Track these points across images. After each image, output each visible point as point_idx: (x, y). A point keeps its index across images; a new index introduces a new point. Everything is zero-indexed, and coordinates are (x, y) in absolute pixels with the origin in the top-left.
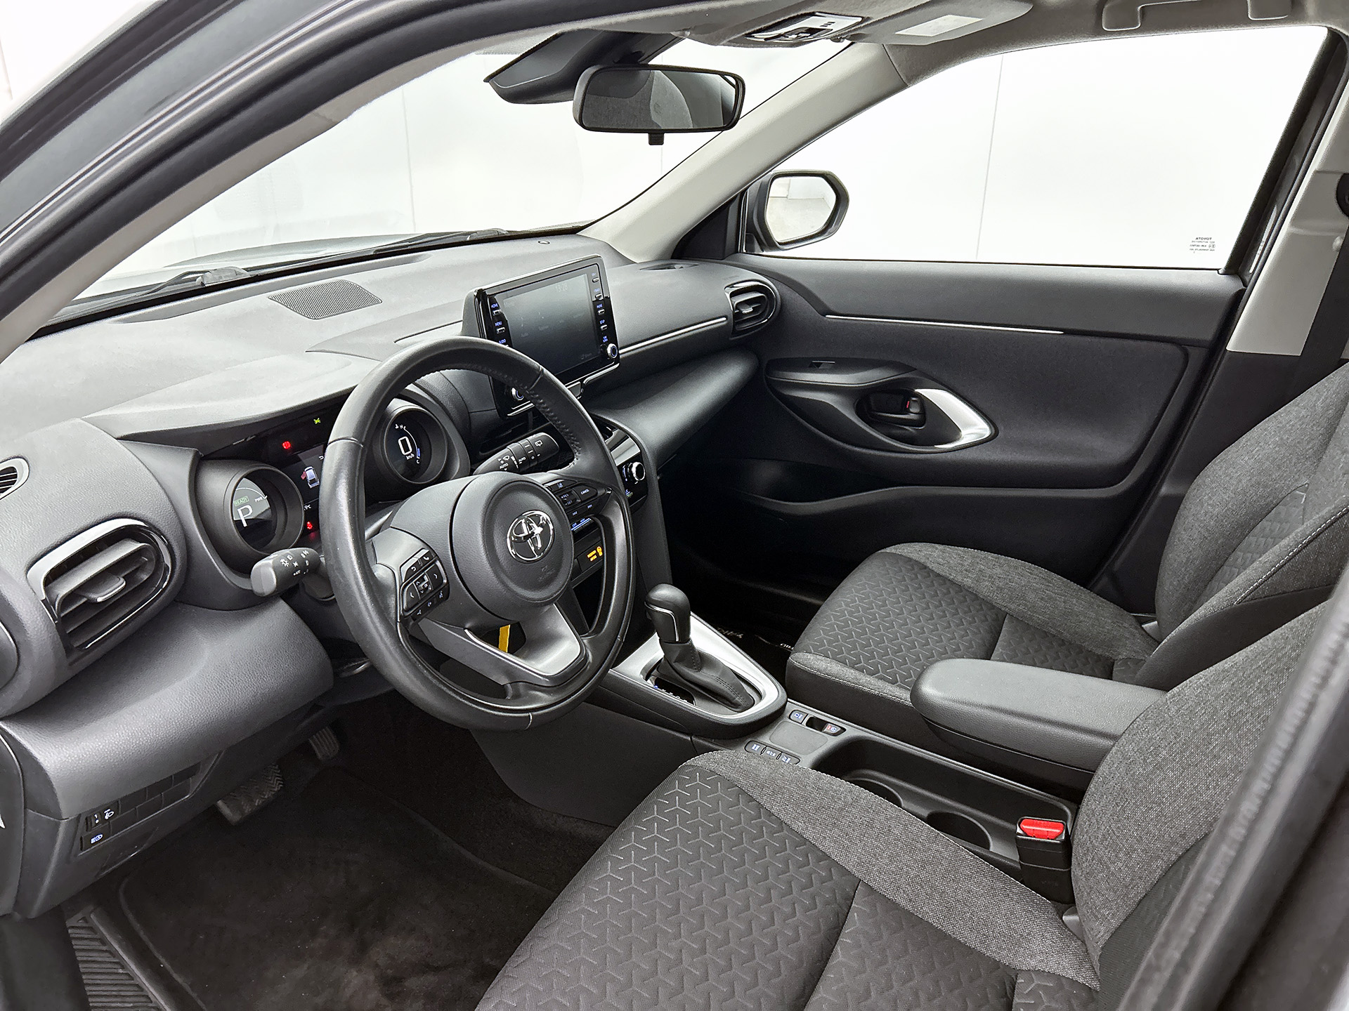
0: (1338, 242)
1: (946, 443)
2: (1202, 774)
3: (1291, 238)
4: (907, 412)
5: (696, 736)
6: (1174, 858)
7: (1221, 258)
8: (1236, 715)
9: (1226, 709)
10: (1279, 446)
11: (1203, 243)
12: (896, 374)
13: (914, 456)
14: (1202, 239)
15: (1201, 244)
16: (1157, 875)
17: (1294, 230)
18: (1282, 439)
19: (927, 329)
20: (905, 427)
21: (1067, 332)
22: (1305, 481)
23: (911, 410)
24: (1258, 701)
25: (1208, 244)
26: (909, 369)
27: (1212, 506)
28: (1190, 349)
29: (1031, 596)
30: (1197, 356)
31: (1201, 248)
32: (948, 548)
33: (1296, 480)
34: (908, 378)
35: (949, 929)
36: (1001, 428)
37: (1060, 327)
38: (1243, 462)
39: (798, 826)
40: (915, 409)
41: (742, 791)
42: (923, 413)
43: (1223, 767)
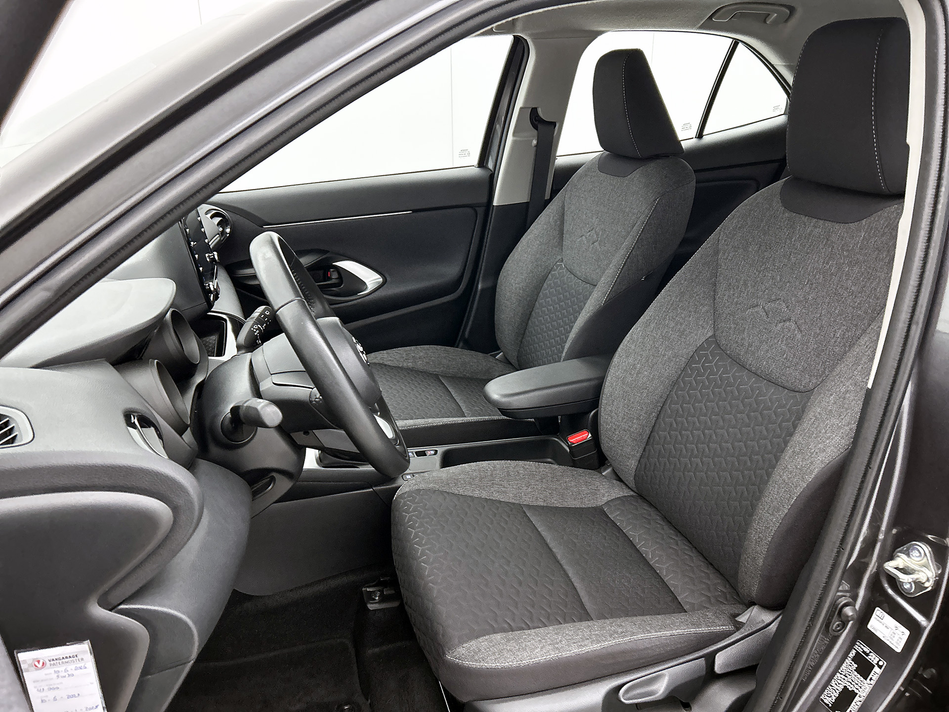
0: (535, 142)
1: (361, 292)
2: (661, 366)
3: (515, 143)
4: (330, 279)
5: (375, 486)
6: (660, 408)
7: (474, 159)
8: (665, 334)
9: (659, 334)
10: (540, 245)
11: (464, 153)
12: (318, 257)
13: (350, 303)
14: (464, 150)
15: (463, 153)
16: (653, 422)
17: (515, 138)
18: (540, 242)
19: (333, 224)
20: (332, 289)
21: (414, 211)
22: (559, 257)
23: (333, 277)
24: (672, 324)
25: (466, 153)
26: (324, 252)
27: (518, 284)
28: (477, 208)
29: (444, 361)
30: (481, 211)
31: (464, 155)
32: (389, 351)
33: (555, 259)
34: (327, 257)
35: (565, 505)
36: (387, 276)
37: (409, 209)
38: (525, 258)
39: (477, 494)
40: (335, 276)
41: (442, 492)
42: (340, 277)
43: (669, 358)
